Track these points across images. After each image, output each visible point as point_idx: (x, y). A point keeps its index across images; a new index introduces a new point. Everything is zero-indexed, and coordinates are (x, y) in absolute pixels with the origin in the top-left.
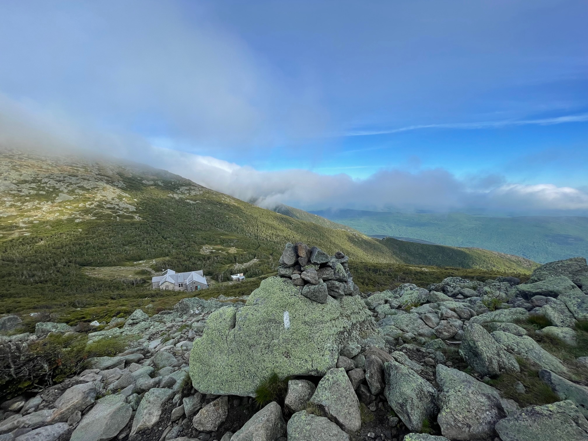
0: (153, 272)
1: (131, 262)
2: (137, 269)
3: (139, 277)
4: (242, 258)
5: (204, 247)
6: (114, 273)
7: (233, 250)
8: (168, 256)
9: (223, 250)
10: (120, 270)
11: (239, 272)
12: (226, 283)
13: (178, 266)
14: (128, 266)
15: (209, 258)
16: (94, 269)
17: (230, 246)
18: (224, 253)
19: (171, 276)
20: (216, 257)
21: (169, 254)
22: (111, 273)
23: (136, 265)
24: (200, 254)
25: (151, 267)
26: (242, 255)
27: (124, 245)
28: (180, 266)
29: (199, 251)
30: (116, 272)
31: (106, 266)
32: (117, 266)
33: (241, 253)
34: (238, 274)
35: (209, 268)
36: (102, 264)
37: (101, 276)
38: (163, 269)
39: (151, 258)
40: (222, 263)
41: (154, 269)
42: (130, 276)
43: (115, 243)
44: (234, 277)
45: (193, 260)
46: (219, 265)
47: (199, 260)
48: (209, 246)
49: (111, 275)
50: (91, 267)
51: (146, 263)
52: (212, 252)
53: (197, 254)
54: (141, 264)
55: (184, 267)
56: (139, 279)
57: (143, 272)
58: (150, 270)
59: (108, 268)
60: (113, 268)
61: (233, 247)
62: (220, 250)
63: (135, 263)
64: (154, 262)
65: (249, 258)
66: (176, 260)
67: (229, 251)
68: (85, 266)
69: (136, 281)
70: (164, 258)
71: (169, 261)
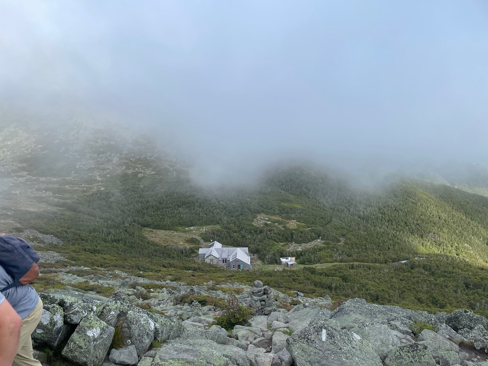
0: (202, 241)
1: (183, 227)
2: (189, 236)
3: (188, 246)
4: (301, 237)
5: (259, 217)
6: (168, 238)
7: (293, 224)
8: (218, 223)
9: (280, 223)
10: (173, 236)
11: (292, 255)
12: (272, 265)
13: (226, 238)
14: (180, 231)
15: (261, 232)
16: (152, 231)
17: (290, 218)
18: (281, 227)
19: (217, 250)
20: (270, 231)
21: (220, 222)
22: (165, 237)
23: (188, 231)
24: (252, 225)
25: (201, 235)
26: (302, 232)
27: (179, 206)
28: (229, 238)
29: (253, 221)
30: (170, 236)
31: (162, 229)
32: (171, 230)
33: (301, 229)
34: (289, 258)
35: (259, 245)
36: (158, 227)
37: (157, 240)
38: (212, 239)
39: (201, 225)
40: (275, 240)
41: (203, 238)
42: (181, 243)
43: (171, 203)
44: (283, 260)
45: (243, 232)
46: (271, 242)
47: (250, 233)
48: (264, 215)
49: (165, 240)
50: (149, 229)
51: (196, 230)
52: (266, 224)
53: (249, 225)
54: (192, 230)
55: (232, 239)
56: (188, 247)
57: (192, 241)
58: (199, 238)
59: (163, 231)
60: (167, 232)
61: (294, 220)
62: (276, 222)
63: (187, 229)
64: (204, 229)
65: (311, 237)
66: (226, 230)
67: (288, 225)
68: (145, 227)
69: (185, 250)
70: (214, 226)
71: (218, 231)
